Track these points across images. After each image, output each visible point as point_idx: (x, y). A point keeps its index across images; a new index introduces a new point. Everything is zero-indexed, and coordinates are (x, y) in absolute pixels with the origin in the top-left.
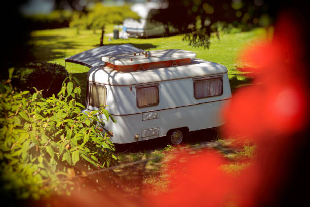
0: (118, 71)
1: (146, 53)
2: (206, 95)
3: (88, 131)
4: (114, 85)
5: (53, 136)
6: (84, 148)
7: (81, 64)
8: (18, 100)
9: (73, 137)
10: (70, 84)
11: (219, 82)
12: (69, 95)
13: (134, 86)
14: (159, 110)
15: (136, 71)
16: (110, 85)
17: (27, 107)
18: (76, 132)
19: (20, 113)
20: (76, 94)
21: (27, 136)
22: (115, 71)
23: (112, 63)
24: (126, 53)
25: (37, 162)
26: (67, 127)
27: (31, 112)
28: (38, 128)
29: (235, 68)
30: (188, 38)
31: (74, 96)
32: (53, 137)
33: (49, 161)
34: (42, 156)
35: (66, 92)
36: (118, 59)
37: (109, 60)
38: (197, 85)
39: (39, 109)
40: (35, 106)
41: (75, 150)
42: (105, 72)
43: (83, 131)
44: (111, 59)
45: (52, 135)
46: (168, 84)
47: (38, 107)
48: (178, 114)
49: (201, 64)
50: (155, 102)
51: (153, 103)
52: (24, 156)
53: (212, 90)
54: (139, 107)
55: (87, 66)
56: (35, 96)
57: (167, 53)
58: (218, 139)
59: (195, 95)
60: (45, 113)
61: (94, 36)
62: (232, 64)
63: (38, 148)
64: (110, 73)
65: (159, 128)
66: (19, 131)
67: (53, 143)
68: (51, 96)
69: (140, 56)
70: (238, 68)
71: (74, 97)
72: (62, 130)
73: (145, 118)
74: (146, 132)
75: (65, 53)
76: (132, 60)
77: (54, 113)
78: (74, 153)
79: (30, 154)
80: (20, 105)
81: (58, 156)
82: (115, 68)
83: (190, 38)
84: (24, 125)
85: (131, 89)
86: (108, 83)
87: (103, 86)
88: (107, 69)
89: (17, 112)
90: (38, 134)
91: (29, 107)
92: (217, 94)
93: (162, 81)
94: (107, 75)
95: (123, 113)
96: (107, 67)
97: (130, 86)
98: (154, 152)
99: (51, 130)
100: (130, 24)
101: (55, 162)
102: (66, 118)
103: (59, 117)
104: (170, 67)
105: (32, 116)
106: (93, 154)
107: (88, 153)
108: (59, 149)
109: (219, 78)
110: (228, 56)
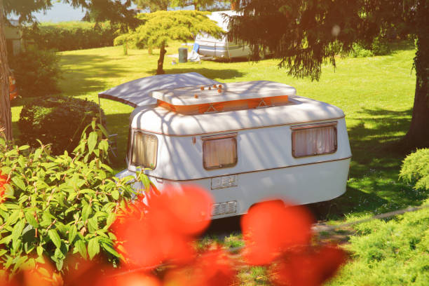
0: (177, 113)
1: (220, 86)
2: (310, 152)
3: (114, 207)
4: (170, 135)
5: (62, 214)
6: (106, 233)
7: (122, 101)
8: (11, 159)
9: (91, 216)
10: (93, 136)
11: (331, 132)
12: (90, 153)
13: (199, 137)
14: (238, 174)
15: (203, 113)
16: (163, 134)
17: (25, 169)
18: (97, 208)
19: (13, 179)
20: (101, 150)
21: (21, 215)
22: (172, 113)
23: (168, 102)
24: (189, 87)
25: (34, 254)
26: (83, 202)
27: (30, 178)
28: (39, 202)
29: (362, 110)
30: (287, 64)
31: (97, 153)
32: (62, 216)
33: (53, 253)
34: (43, 246)
35: (87, 147)
36: (176, 95)
37: (163, 96)
38: (296, 136)
39: (43, 173)
40: (38, 169)
41: (93, 237)
42: (156, 115)
43: (108, 208)
44: (166, 96)
45: (61, 212)
46: (251, 134)
47: (42, 169)
48: (267, 181)
49: (303, 105)
50: (232, 162)
51: (228, 163)
52: (16, 245)
53: (319, 144)
54: (206, 168)
55: (132, 104)
56: (38, 153)
57: (252, 87)
58: (328, 220)
59: (293, 151)
60: (52, 179)
61: (151, 57)
62: (358, 103)
63: (38, 232)
64: (164, 116)
65: (236, 201)
66: (10, 206)
67: (60, 226)
68: (63, 154)
69: (210, 92)
70: (367, 110)
71: (98, 155)
72: (76, 205)
73: (215, 185)
74: (217, 208)
75: (105, 82)
76: (197, 97)
77: (66, 179)
78: (90, 242)
79: (24, 241)
80: (14, 167)
81: (67, 246)
82: (172, 108)
83: (290, 63)
84: (18, 198)
85: (195, 142)
86: (161, 132)
87: (152, 136)
88: (160, 110)
89: (9, 177)
90: (38, 211)
91: (28, 170)
92: (328, 151)
93: (244, 129)
94: (160, 119)
95: (183, 178)
96: (159, 108)
97: (193, 137)
98: (229, 238)
99: (59, 206)
100: (204, 40)
101: (62, 255)
102: (84, 187)
103: (73, 186)
104: (255, 108)
105: (31, 183)
106: (122, 243)
107: (114, 241)
108: (68, 234)
109: (332, 126)
110: (352, 91)
